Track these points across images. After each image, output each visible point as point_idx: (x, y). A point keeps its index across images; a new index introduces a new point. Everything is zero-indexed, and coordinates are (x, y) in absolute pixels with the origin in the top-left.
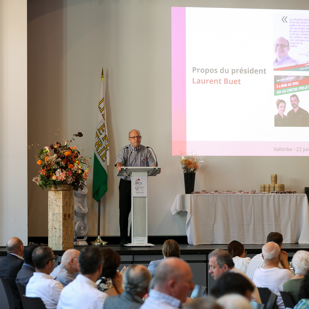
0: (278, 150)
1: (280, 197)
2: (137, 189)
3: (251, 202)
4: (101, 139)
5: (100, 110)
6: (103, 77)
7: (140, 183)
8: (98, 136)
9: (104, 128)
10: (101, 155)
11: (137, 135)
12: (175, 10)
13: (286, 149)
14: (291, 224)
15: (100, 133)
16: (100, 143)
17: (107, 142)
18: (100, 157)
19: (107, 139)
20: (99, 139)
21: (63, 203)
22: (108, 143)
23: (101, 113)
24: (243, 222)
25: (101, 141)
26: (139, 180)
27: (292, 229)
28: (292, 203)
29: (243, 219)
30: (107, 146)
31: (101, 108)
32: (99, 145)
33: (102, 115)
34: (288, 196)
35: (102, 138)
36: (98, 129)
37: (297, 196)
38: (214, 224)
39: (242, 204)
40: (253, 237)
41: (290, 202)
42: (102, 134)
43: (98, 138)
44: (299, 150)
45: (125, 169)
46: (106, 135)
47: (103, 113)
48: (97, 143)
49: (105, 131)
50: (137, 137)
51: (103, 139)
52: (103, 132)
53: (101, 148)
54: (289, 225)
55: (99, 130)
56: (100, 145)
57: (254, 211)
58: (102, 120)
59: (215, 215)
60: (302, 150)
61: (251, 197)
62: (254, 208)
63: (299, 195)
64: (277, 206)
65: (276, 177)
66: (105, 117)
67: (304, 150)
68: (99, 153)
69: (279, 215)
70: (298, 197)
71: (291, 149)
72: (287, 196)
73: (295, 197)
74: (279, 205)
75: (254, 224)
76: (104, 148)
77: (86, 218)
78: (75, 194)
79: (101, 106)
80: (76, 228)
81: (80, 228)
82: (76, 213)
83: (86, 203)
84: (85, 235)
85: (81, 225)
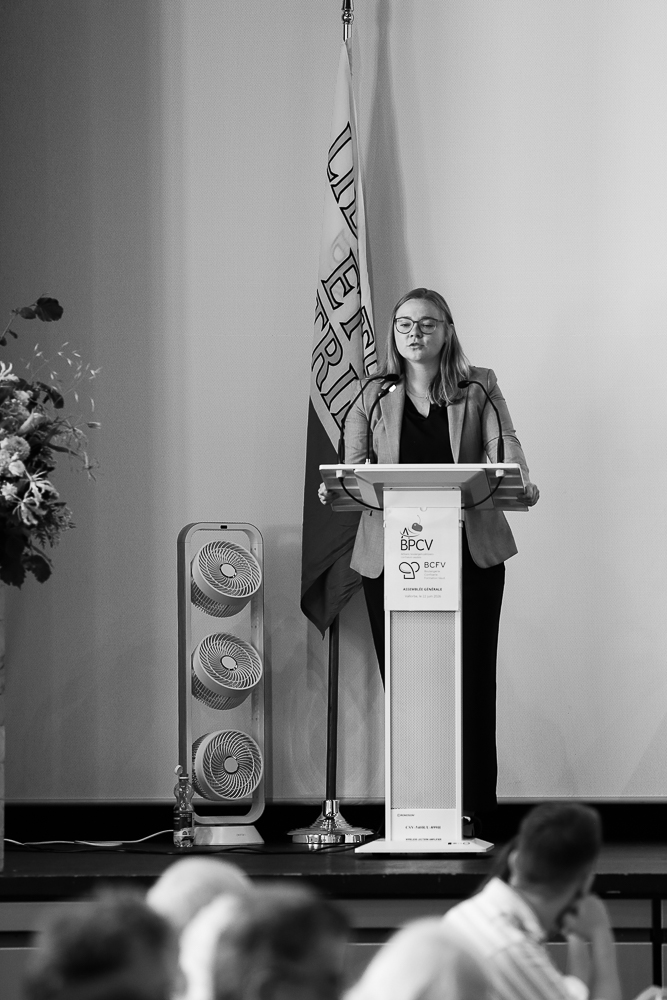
2: (410, 573)
4: (337, 328)
5: (333, 186)
6: (348, 21)
7: (421, 545)
8: (322, 314)
9: (351, 276)
10: (336, 406)
15: (331, 297)
16: (331, 349)
17: (368, 345)
18: (333, 415)
19: (366, 327)
20: (327, 326)
22: (371, 349)
23: (338, 200)
25: (335, 340)
26: (417, 528)
30: (367, 362)
31: (336, 176)
32: (328, 359)
33: (342, 209)
35: (342, 324)
36: (323, 282)
42: (340, 304)
43: (324, 326)
45: (339, 475)
46: (361, 310)
47: (345, 200)
48: (321, 349)
49: (355, 291)
51: (348, 328)
52: (345, 294)
53: (335, 373)
55: (328, 285)
56: (332, 360)
58: (342, 232)
66: (360, 219)
68: (327, 398)
76: (352, 373)
77: (260, 715)
78: (198, 597)
79: (341, 166)
80: (197, 764)
81: (215, 764)
82: (199, 690)
83: (259, 643)
84: (248, 795)
85: (228, 749)
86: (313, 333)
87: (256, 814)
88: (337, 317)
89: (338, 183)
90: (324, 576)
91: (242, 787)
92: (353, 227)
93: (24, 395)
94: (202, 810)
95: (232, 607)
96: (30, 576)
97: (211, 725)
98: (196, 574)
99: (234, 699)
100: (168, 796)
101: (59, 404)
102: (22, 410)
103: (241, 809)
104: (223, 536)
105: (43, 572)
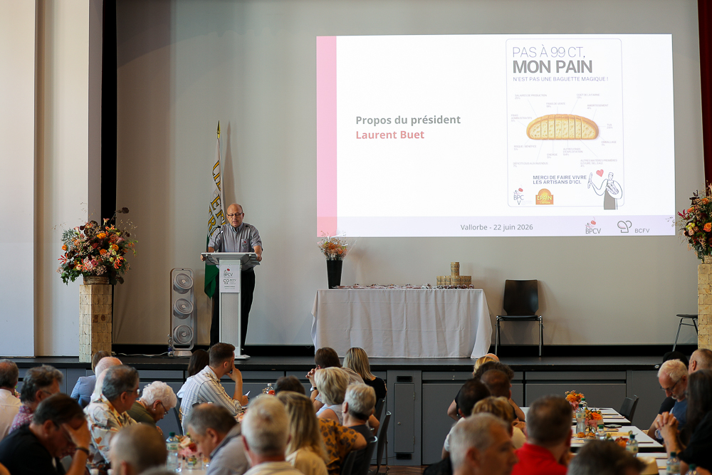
0: (467, 228)
1: (445, 293)
2: (226, 282)
3: (403, 300)
4: (214, 215)
5: (214, 177)
6: (219, 133)
7: (230, 275)
8: (211, 212)
9: (218, 201)
11: (235, 212)
12: (321, 41)
13: (479, 228)
14: (461, 331)
15: (213, 207)
17: (223, 220)
21: (93, 301)
23: (215, 181)
24: (391, 327)
25: (214, 219)
26: (229, 270)
27: (461, 338)
28: (462, 302)
29: (391, 323)
31: (215, 174)
33: (216, 183)
34: (456, 293)
35: (216, 214)
36: (211, 203)
37: (469, 292)
38: (350, 330)
39: (390, 303)
40: (405, 348)
41: (459, 301)
42: (215, 209)
43: (211, 215)
44: (497, 228)
46: (221, 211)
47: (217, 181)
48: (210, 221)
49: (220, 205)
50: (236, 215)
51: (218, 215)
52: (217, 206)
54: (458, 332)
57: (406, 312)
58: (216, 190)
59: (352, 318)
60: (502, 228)
61: (403, 294)
62: (407, 309)
63: (473, 291)
64: (440, 307)
65: (457, 266)
66: (221, 186)
67: (505, 228)
69: (444, 318)
70: (471, 293)
71: (485, 228)
72: (454, 292)
73: (466, 294)
74: (443, 304)
75: (407, 331)
77: (193, 321)
78: (176, 289)
79: (216, 172)
80: (175, 334)
81: (180, 334)
82: (175, 314)
83: (193, 302)
84: (189, 343)
85: (183, 330)
86: (208, 217)
87: (191, 348)
88: (215, 212)
89: (216, 177)
90: (211, 283)
91: (187, 340)
92: (219, 188)
93: (118, 234)
94: (176, 346)
95: (185, 291)
96: (118, 282)
97: (179, 324)
98: (175, 282)
99: (185, 316)
100: (167, 343)
101: (128, 235)
102: (117, 237)
103: (187, 346)
104: (183, 272)
105: (122, 281)
